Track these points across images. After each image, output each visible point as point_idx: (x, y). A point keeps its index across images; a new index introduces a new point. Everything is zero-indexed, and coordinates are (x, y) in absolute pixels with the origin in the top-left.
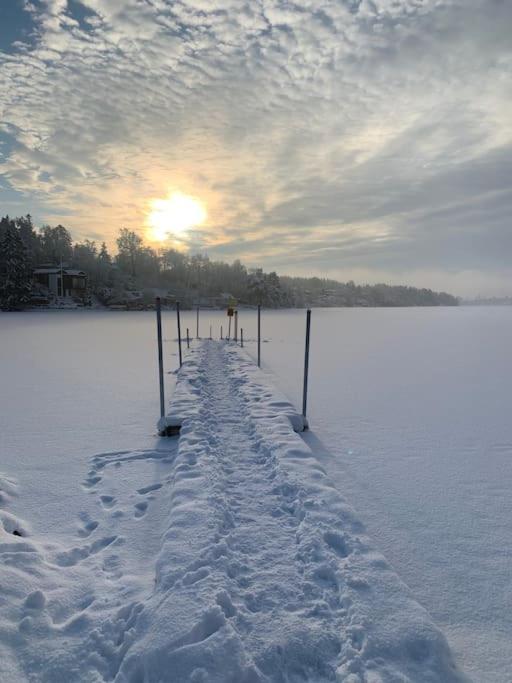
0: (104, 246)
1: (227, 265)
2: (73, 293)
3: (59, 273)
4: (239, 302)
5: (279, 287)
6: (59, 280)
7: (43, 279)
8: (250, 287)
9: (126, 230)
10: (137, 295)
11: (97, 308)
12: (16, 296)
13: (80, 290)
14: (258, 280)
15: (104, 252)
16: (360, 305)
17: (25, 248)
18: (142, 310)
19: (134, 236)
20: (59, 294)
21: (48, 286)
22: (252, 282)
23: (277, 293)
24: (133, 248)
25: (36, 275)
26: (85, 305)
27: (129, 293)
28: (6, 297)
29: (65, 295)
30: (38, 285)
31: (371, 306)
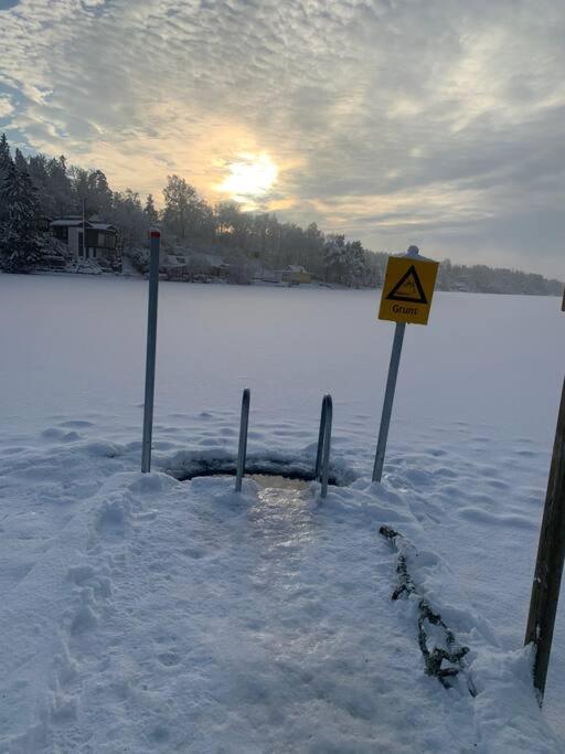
0: (150, 199)
1: (299, 229)
2: (99, 253)
3: (80, 225)
4: (313, 278)
5: (363, 261)
6: (80, 234)
7: (61, 233)
8: (328, 259)
9: (175, 177)
10: (183, 261)
11: (128, 276)
12: (23, 253)
13: (109, 249)
14: (339, 250)
15: (150, 207)
16: (458, 289)
17: (35, 189)
18: (187, 281)
19: (184, 186)
20: (81, 254)
21: (67, 243)
22: (331, 252)
23: (360, 268)
24: (182, 201)
25: (55, 227)
26: (115, 269)
27: (172, 259)
28: (10, 253)
29: (87, 256)
30: (54, 240)
31: (471, 291)
